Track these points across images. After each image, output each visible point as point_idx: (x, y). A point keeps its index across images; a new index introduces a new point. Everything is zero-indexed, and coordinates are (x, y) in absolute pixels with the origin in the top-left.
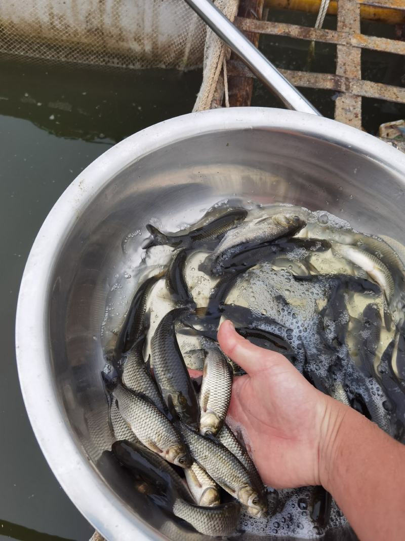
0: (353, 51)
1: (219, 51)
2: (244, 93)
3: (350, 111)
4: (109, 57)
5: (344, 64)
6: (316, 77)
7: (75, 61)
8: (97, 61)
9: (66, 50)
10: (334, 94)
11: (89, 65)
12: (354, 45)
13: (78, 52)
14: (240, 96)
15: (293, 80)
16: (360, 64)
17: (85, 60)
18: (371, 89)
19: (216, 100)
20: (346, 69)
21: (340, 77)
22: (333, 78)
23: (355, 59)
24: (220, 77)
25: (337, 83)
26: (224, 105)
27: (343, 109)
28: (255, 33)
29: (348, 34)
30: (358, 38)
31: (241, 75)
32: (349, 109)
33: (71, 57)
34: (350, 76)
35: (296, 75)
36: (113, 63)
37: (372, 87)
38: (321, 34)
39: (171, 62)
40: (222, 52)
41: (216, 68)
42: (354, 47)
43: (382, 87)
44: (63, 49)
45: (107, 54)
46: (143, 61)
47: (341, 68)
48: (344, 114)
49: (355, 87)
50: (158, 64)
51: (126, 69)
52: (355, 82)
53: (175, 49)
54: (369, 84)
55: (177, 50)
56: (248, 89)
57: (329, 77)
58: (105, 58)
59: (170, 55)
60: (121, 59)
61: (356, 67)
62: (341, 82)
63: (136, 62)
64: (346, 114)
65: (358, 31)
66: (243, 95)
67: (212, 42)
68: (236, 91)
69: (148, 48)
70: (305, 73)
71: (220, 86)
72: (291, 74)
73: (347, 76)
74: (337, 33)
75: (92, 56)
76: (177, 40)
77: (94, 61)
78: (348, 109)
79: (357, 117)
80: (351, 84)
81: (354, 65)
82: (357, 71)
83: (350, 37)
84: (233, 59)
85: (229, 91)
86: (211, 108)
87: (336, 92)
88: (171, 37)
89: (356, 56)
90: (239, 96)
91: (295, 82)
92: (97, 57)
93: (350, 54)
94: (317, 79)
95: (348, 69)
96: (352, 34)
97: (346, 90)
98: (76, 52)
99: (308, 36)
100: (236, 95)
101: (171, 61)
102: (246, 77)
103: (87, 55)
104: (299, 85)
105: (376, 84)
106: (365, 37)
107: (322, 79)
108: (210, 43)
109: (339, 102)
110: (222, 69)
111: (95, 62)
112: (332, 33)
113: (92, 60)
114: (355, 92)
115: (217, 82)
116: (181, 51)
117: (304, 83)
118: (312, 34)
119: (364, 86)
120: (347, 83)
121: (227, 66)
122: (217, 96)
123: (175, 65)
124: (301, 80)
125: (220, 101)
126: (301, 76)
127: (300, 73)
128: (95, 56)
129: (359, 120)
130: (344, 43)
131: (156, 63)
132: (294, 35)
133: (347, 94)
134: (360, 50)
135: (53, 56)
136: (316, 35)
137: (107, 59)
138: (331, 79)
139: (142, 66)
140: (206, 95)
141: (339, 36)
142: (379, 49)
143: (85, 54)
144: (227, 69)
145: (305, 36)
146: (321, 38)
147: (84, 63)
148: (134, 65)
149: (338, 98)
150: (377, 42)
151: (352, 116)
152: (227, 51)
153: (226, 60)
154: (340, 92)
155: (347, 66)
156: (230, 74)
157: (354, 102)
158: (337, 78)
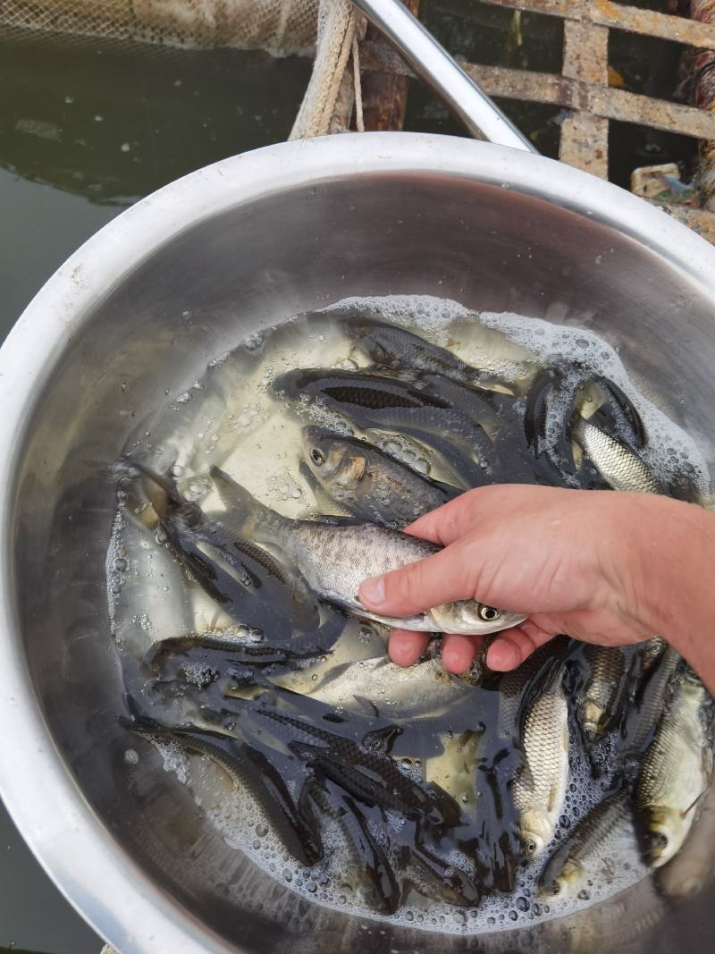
0: (594, 33)
1: (344, 21)
2: (392, 106)
3: (587, 146)
5: (578, 57)
6: (526, 80)
12: (595, 21)
14: (384, 112)
15: (484, 83)
16: (606, 58)
18: (626, 106)
19: (339, 117)
20: (580, 67)
21: (570, 80)
22: (556, 81)
23: (597, 48)
24: (347, 73)
25: (564, 92)
26: (353, 127)
27: (574, 141)
30: (604, 8)
31: (387, 70)
32: (587, 142)
34: (589, 80)
35: (489, 74)
37: (627, 101)
39: (253, 37)
40: (351, 23)
41: (340, 54)
42: (596, 24)
43: (644, 103)
45: (131, 19)
46: (200, 35)
47: (571, 63)
48: (576, 151)
49: (597, 100)
50: (229, 41)
52: (596, 91)
53: (262, 13)
54: (622, 95)
55: (265, 15)
56: (398, 97)
57: (551, 79)
58: (127, 27)
59: (251, 23)
60: (158, 30)
61: (598, 63)
62: (572, 90)
63: (187, 37)
66: (389, 110)
67: (330, 4)
68: (376, 101)
70: (505, 71)
71: (347, 90)
72: (478, 72)
73: (582, 79)
75: (103, 22)
77: (107, 31)
78: (583, 141)
79: (599, 157)
80: (589, 95)
81: (595, 59)
82: (601, 70)
83: (589, 5)
84: (371, 37)
85: (363, 99)
86: (329, 132)
87: (560, 109)
89: (600, 42)
90: (381, 111)
91: (487, 87)
93: (588, 38)
94: (528, 83)
95: (585, 65)
97: (581, 105)
100: (377, 109)
102: (394, 75)
104: (493, 93)
105: (635, 97)
106: (616, 7)
107: (537, 82)
108: (329, 8)
109: (570, 129)
110: (351, 57)
114: (596, 110)
115: (342, 81)
117: (503, 90)
119: (614, 100)
121: (359, 51)
122: (343, 108)
123: (262, 44)
124: (498, 85)
125: (347, 118)
126: (498, 76)
127: (496, 71)
129: (603, 162)
130: (578, 17)
133: (582, 113)
134: (605, 34)
138: (554, 84)
140: (320, 105)
141: (568, 2)
142: (640, 31)
144: (360, 59)
145: (505, 1)
146: (534, 6)
149: (567, 120)
150: (637, 17)
151: (591, 156)
152: (360, 22)
153: (357, 40)
154: (570, 110)
155: (582, 61)
156: (365, 68)
157: (595, 130)
158: (565, 82)
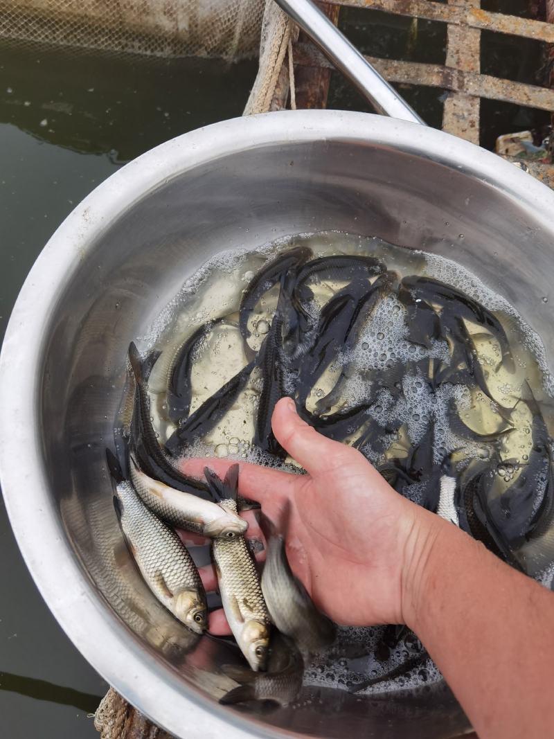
0: (469, 34)
1: (282, 28)
2: (318, 90)
3: (464, 118)
4: (127, 39)
5: (458, 52)
6: (418, 69)
7: (78, 44)
8: (110, 44)
9: (65, 28)
10: (443, 94)
11: (98, 51)
12: (471, 24)
13: (82, 32)
14: (312, 95)
15: (386, 72)
16: (479, 52)
17: (92, 44)
18: (494, 87)
19: (277, 99)
20: (459, 59)
21: (451, 69)
22: (440, 70)
23: (472, 45)
24: (284, 66)
25: (446, 78)
26: (288, 107)
27: (454, 114)
28: (334, 5)
29: (463, 9)
30: (478, 15)
31: (313, 64)
32: (463, 114)
33: (72, 39)
34: (466, 69)
35: (389, 65)
36: (133, 47)
37: (495, 85)
38: (426, 8)
39: (215, 47)
40: (287, 30)
41: (278, 53)
42: (471, 27)
43: (508, 85)
44: (61, 27)
45: (124, 34)
46: (175, 45)
47: (452, 56)
48: (455, 122)
49: (471, 84)
50: (197, 50)
51: (151, 56)
52: (471, 77)
53: (221, 28)
54: (490, 80)
55: (223, 30)
56: (322, 84)
57: (436, 69)
58: (120, 40)
59: (214, 36)
60: (143, 42)
61: (473, 56)
62: (452, 77)
63: (165, 46)
64: (458, 121)
65: (478, 6)
66: (315, 93)
67: (272, 15)
68: (306, 87)
69: (183, 25)
70: (403, 63)
71: (283, 80)
72: (382, 64)
73: (460, 68)
74: (448, 7)
75: (103, 36)
76: (224, 15)
77: (106, 44)
78: (461, 114)
79: (473, 126)
80: (466, 80)
81: (470, 53)
82: (475, 61)
83: (466, 13)
84: (303, 40)
85: (296, 86)
86: (270, 110)
87: (445, 91)
88: (215, 11)
89: (474, 40)
90: (310, 94)
91: (389, 75)
92: (110, 38)
93: (465, 37)
94: (419, 72)
95: (462, 58)
96: (469, 9)
97: (459, 88)
98: (79, 31)
99: (407, 10)
100: (307, 93)
101: (215, 45)
102: (319, 67)
103: (96, 35)
104: (393, 80)
105: (500, 81)
106: (487, 14)
107: (426, 71)
108: (270, 18)
109: (449, 105)
110: (287, 54)
111: (106, 46)
112: (440, 8)
113: (103, 43)
114: (471, 91)
115: (280, 73)
116: (230, 31)
117: (399, 77)
118: (413, 8)
119: (484, 84)
120: (461, 79)
121: (294, 51)
122: (280, 93)
123: (221, 53)
124: (396, 73)
125: (284, 100)
126: (396, 67)
127: (395, 63)
128: (107, 37)
129: (476, 130)
130: (458, 22)
131: (194, 49)
132: (388, 9)
133: (460, 94)
134: (480, 32)
135: (47, 37)
136: (418, 10)
137: (123, 41)
138: (438, 72)
139: (175, 52)
140: (264, 91)
141: (450, 11)
142: (505, 31)
143: (93, 34)
144: (293, 56)
145: (403, 11)
146: (425, 14)
147: (92, 47)
148: (162, 50)
149: (448, 99)
150: (503, 21)
151: (466, 125)
152: (294, 29)
153: (292, 42)
154: (451, 92)
155: (460, 54)
156: (298, 62)
157: (470, 106)
158: (447, 71)
